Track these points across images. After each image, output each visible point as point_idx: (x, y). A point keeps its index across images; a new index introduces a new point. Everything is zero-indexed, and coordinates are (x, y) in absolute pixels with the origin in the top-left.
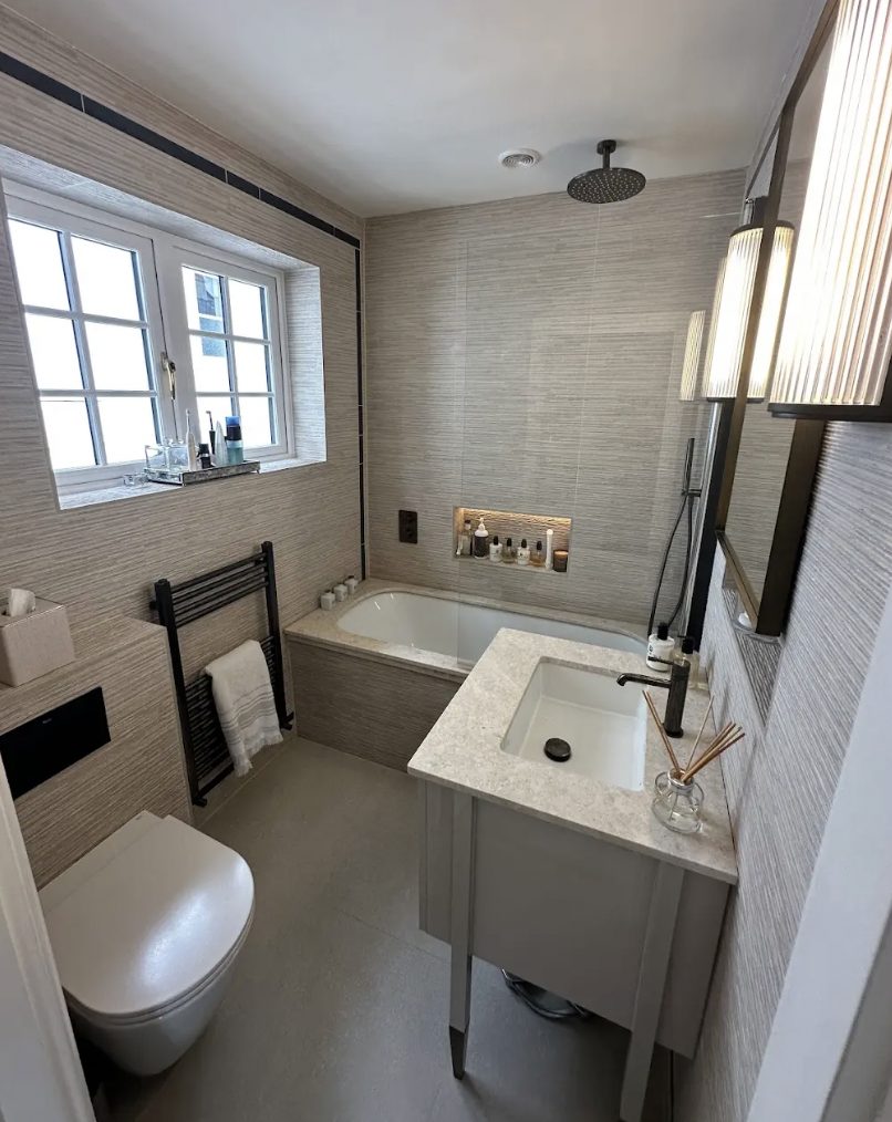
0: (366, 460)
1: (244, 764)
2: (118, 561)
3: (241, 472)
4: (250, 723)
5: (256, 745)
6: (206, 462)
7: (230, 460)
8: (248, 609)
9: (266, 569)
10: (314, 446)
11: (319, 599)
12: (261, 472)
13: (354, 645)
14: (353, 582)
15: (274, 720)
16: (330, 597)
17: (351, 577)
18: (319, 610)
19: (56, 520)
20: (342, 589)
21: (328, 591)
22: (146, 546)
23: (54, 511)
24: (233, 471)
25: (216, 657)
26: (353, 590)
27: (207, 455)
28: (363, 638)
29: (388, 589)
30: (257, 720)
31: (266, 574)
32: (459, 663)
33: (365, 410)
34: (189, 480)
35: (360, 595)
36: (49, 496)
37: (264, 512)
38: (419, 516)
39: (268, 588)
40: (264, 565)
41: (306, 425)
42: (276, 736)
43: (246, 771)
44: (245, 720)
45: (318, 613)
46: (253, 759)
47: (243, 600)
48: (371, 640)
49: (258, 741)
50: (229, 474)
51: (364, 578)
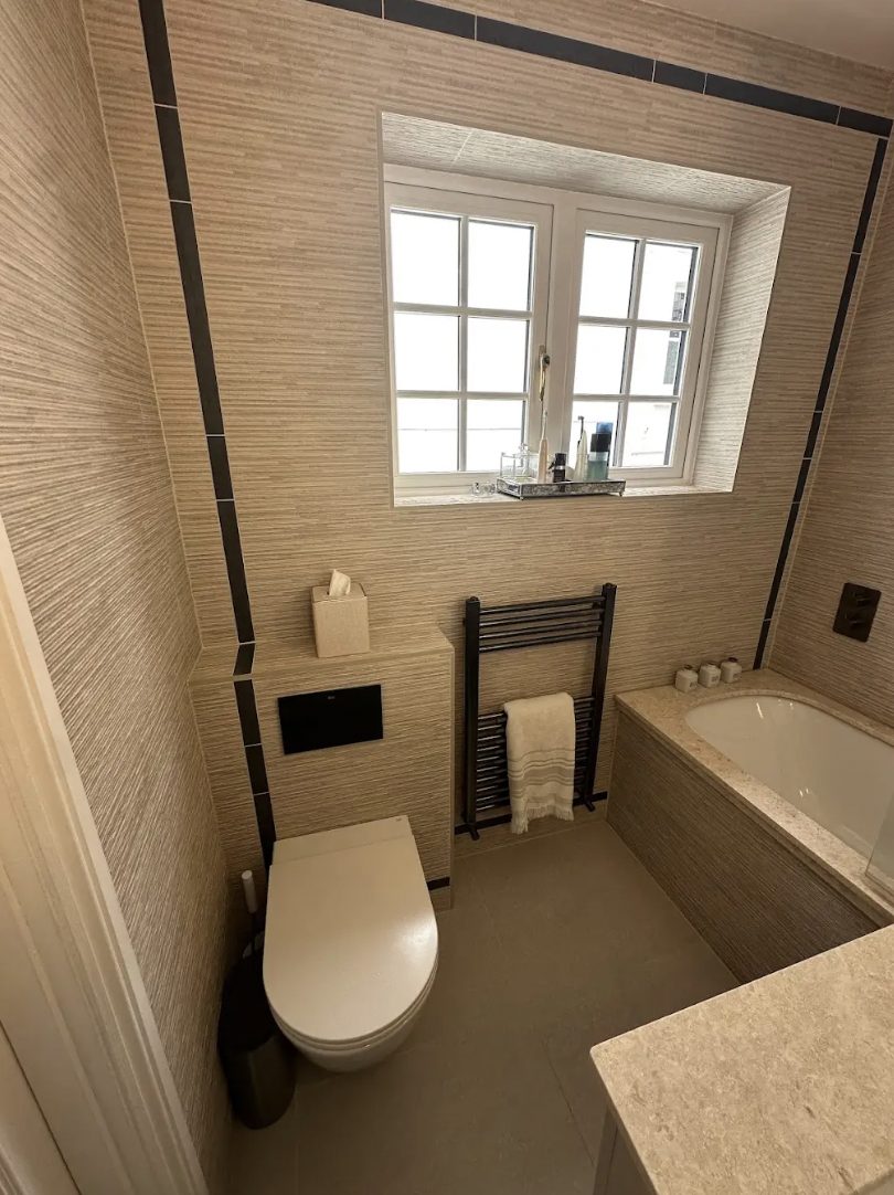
0: (806, 497)
1: (521, 824)
2: (440, 568)
3: (596, 491)
4: (539, 784)
5: (542, 810)
6: (560, 475)
7: (589, 476)
8: (575, 656)
9: (602, 617)
10: (720, 472)
11: (675, 676)
12: (625, 494)
13: (693, 754)
14: (733, 668)
15: (568, 793)
16: (690, 676)
17: (733, 660)
18: (671, 688)
19: (388, 516)
20: (712, 671)
21: (689, 668)
22: (469, 558)
23: (388, 506)
24: (586, 490)
25: (523, 697)
26: (731, 679)
27: (561, 468)
28: (710, 747)
29: (788, 695)
30: (548, 784)
31: (600, 622)
32: (867, 874)
33: (825, 421)
34: (529, 494)
35: (738, 689)
36: (386, 491)
37: (618, 547)
38: (883, 598)
39: (600, 639)
40: (600, 610)
41: (717, 439)
42: (567, 811)
43: (520, 831)
44: (535, 777)
45: (667, 690)
46: (534, 823)
47: (570, 645)
48: (720, 756)
49: (545, 805)
50: (580, 492)
51: (757, 665)
